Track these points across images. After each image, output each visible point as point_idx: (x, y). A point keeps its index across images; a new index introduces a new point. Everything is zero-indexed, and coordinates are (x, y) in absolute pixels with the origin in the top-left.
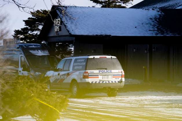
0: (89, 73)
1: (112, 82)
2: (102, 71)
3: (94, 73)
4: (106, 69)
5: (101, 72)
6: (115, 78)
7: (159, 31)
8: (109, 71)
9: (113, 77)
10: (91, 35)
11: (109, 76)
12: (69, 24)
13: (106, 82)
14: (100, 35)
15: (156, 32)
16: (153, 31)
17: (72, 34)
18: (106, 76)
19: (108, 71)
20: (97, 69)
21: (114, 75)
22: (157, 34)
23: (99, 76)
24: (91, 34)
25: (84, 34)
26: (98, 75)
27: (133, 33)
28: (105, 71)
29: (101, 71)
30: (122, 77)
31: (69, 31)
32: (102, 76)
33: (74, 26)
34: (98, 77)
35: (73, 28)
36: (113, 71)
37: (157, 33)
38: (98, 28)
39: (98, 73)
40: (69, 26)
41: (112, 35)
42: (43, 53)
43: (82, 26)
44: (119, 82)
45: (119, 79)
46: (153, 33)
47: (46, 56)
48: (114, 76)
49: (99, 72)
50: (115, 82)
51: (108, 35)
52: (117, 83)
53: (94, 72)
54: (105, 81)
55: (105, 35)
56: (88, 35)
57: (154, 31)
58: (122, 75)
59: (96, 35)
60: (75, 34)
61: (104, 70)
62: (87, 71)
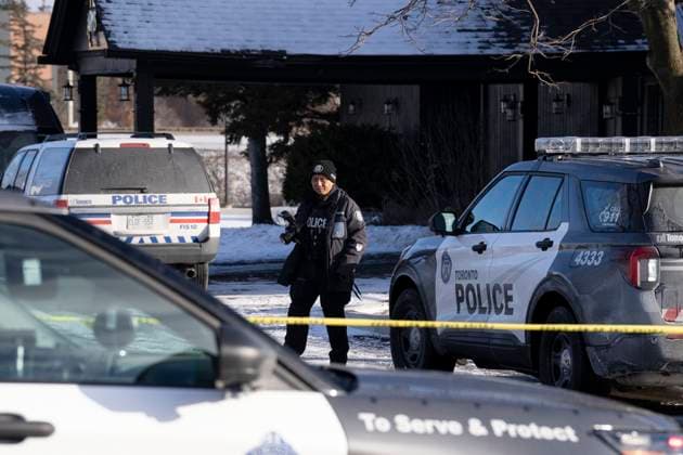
0: (70, 204)
1: (168, 239)
2: (125, 198)
3: (93, 207)
4: (142, 191)
5: (120, 203)
6: (178, 225)
7: (501, 34)
8: (154, 199)
9: (172, 221)
10: (202, 50)
11: (155, 217)
12: (117, 6)
13: (142, 241)
14: (238, 49)
15: (485, 36)
16: (473, 34)
17: (120, 45)
18: (142, 218)
19: (150, 200)
20: (107, 190)
21: (173, 214)
22: (488, 44)
23: (113, 218)
24: (199, 48)
25: (171, 48)
26: (108, 215)
27: (382, 43)
28: (137, 197)
29: (120, 198)
30: (208, 221)
31: (110, 32)
32: (125, 217)
33: (139, 13)
34: (109, 222)
35: (133, 21)
36: (172, 198)
37: (488, 42)
38: (241, 22)
39: (110, 206)
40: (119, 12)
41: (292, 50)
42: (6, 122)
43: (176, 11)
44: (196, 240)
45: (195, 227)
46: (471, 40)
47: (20, 132)
48: (177, 216)
49: (114, 200)
50: (182, 239)
51: (276, 49)
52: (189, 245)
53: (93, 204)
54: (137, 235)
55: (263, 51)
56: (186, 52)
57: (480, 34)
58: (209, 214)
59: (223, 51)
60: (132, 46)
61: (133, 195)
62: (64, 197)
